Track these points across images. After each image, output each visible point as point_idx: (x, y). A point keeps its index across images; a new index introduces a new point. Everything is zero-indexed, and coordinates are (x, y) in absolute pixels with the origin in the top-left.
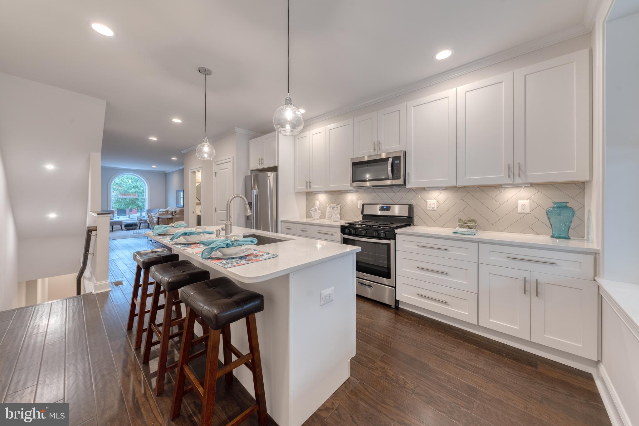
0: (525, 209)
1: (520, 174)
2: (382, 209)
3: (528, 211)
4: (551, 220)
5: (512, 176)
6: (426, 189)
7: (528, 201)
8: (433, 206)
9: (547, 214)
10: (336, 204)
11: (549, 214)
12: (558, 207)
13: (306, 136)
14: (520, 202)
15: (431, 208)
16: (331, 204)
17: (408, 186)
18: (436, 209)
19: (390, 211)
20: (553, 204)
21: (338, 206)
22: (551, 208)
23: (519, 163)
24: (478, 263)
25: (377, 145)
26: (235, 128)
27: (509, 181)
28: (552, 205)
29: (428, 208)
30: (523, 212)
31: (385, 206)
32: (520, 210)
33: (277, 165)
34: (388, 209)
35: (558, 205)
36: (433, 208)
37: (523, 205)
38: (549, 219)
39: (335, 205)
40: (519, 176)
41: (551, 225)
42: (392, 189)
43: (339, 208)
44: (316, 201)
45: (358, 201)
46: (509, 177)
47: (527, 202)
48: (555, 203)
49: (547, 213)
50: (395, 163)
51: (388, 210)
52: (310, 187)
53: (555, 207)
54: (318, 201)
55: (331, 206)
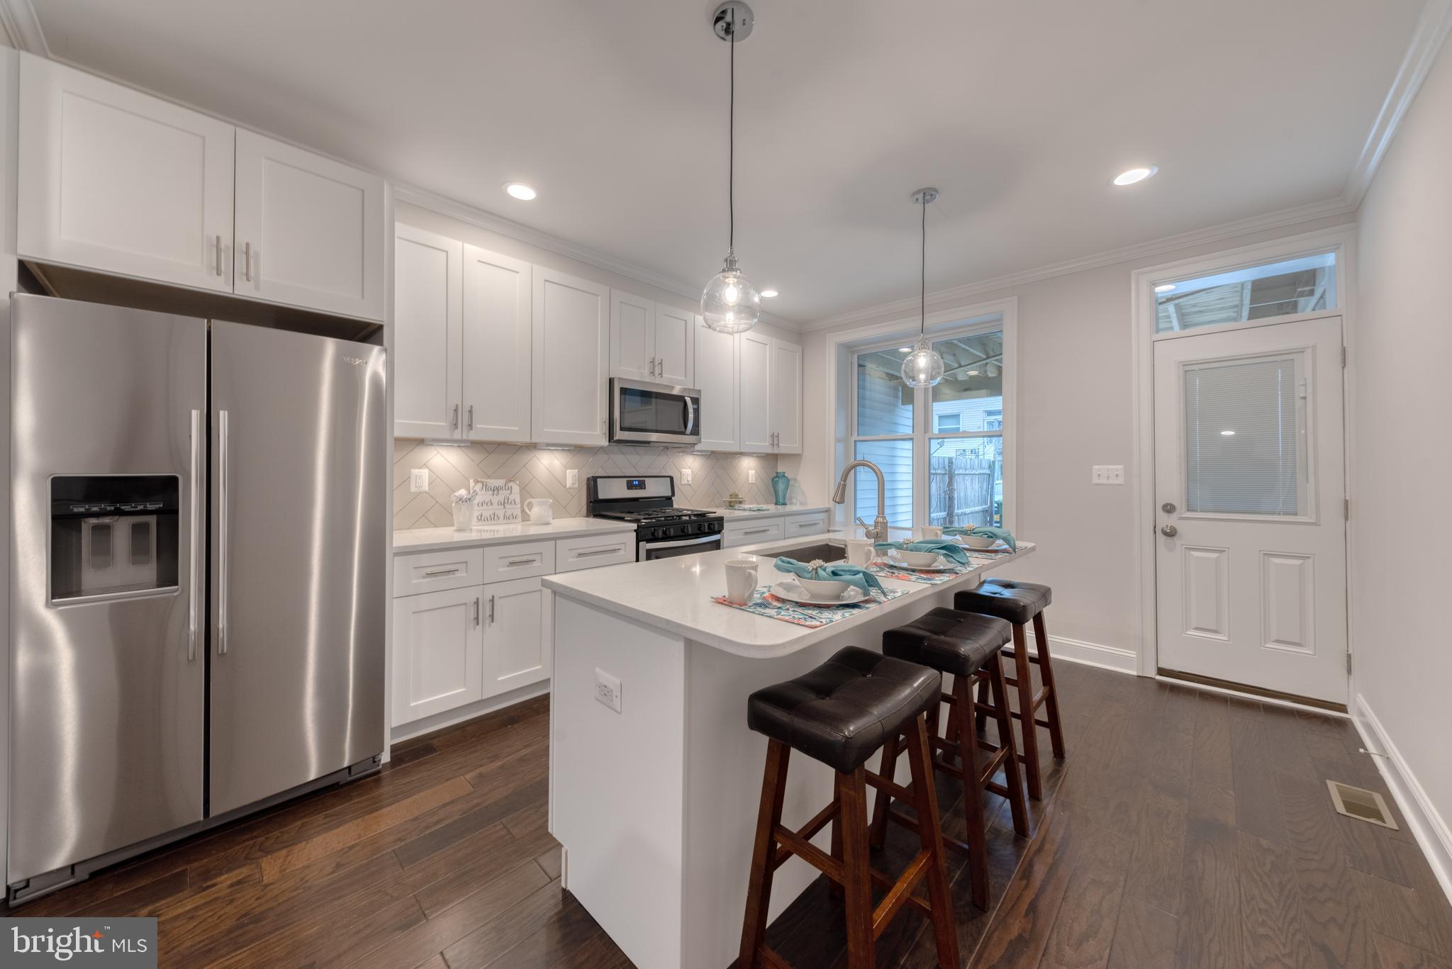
2: (630, 486)
8: (689, 479)
10: (505, 480)
13: (443, 250)
15: (686, 482)
16: (484, 480)
19: (645, 488)
21: (511, 484)
25: (656, 365)
29: (683, 482)
31: (636, 481)
34: (642, 485)
39: (501, 482)
42: (636, 448)
43: (517, 489)
44: (416, 470)
45: (568, 471)
51: (641, 488)
52: (470, 426)
55: (485, 484)
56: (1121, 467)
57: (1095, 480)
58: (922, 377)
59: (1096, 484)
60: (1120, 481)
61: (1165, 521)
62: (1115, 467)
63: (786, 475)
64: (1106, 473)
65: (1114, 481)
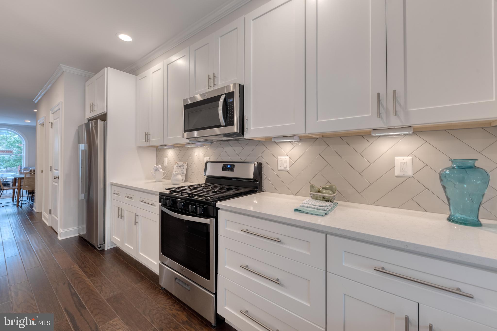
0: (405, 170)
1: (397, 110)
2: (225, 168)
3: (410, 173)
4: (447, 190)
5: (384, 115)
6: (273, 140)
7: (410, 158)
8: (285, 165)
9: (441, 180)
11: (445, 180)
12: (460, 168)
13: (146, 76)
14: (399, 160)
15: (283, 168)
16: (178, 162)
17: (247, 136)
18: (288, 169)
19: (234, 171)
20: (450, 162)
21: (185, 164)
22: (447, 169)
23: (395, 90)
24: (326, 272)
26: (61, 65)
27: (380, 124)
28: (449, 164)
29: (279, 168)
30: (402, 174)
31: (229, 165)
32: (397, 172)
33: (105, 111)
34: (232, 169)
35: (460, 165)
36: (285, 168)
37: (403, 164)
38: (444, 188)
39: (182, 163)
40: (395, 113)
41: (448, 199)
43: (186, 167)
44: (165, 158)
46: (379, 115)
47: (408, 159)
48: (453, 161)
49: (440, 177)
50: (229, 101)
51: (231, 171)
52: (149, 140)
53: (454, 168)
54: (167, 158)
55: (178, 164)
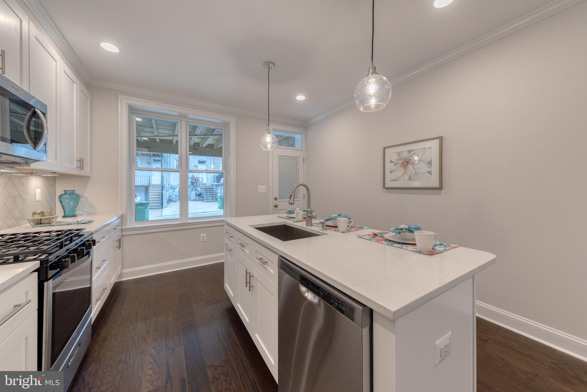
3: (40, 199)
7: (40, 190)
14: (37, 191)
20: (64, 192)
32: (37, 198)
37: (39, 193)
56: (265, 186)
57: (259, 191)
58: (269, 146)
59: (259, 192)
60: (265, 191)
61: (276, 202)
62: (264, 186)
63: (75, 192)
64: (262, 188)
65: (263, 191)
